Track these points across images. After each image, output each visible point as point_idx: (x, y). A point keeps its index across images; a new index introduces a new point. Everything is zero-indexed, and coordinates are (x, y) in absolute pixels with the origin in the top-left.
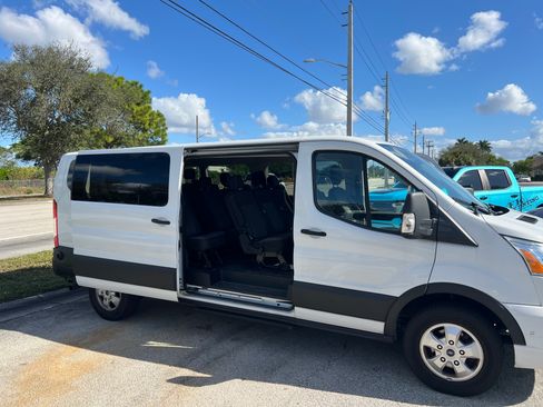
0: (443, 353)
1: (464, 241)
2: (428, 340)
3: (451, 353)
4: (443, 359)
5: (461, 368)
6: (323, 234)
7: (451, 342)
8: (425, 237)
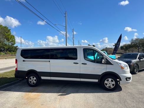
0: (109, 84)
1: (111, 64)
2: (106, 82)
3: (110, 84)
4: (109, 85)
5: (112, 86)
6: (86, 64)
7: (110, 82)
8: (105, 64)
